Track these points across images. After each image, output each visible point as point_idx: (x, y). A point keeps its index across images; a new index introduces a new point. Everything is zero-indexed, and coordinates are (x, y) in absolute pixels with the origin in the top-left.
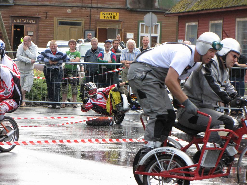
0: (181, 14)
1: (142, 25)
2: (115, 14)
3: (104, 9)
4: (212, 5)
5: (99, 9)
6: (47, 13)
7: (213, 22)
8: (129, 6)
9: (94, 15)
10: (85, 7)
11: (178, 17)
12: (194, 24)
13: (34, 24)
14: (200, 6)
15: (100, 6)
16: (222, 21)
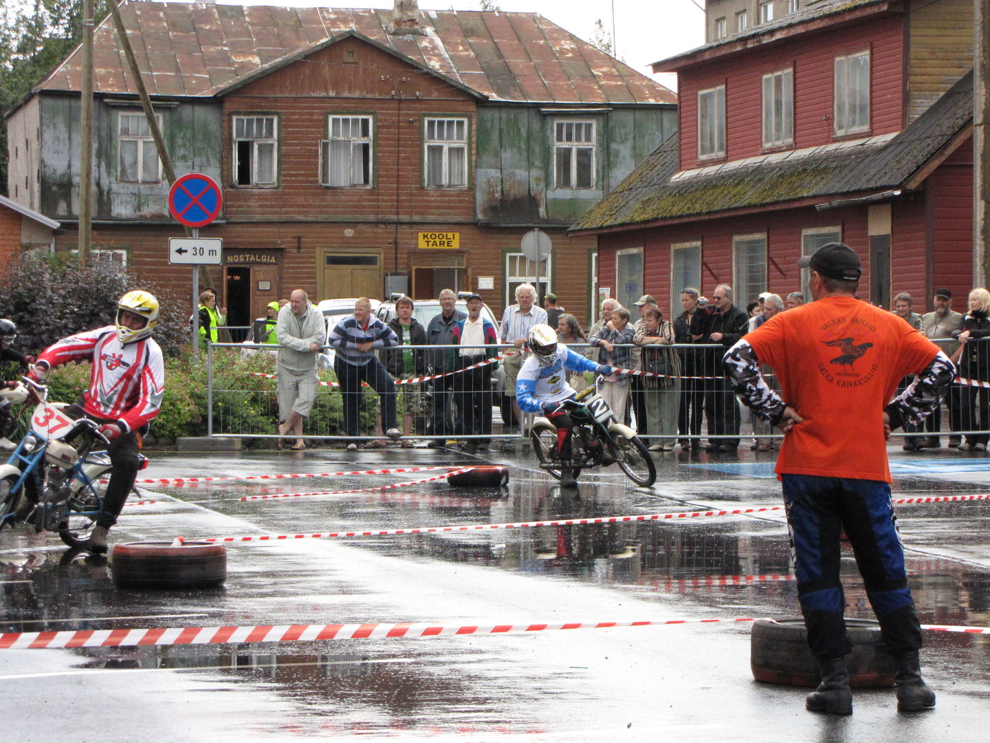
0: (605, 231)
1: (511, 258)
2: (450, 235)
3: (426, 227)
4: (676, 209)
5: (415, 227)
6: (299, 238)
7: (679, 246)
8: (480, 216)
9: (404, 241)
10: (384, 223)
11: (596, 237)
12: (634, 251)
13: (272, 264)
14: (649, 210)
15: (416, 218)
16: (699, 243)
